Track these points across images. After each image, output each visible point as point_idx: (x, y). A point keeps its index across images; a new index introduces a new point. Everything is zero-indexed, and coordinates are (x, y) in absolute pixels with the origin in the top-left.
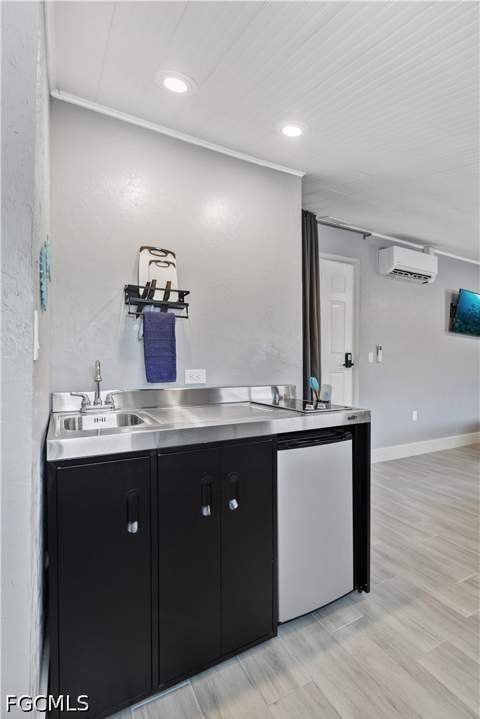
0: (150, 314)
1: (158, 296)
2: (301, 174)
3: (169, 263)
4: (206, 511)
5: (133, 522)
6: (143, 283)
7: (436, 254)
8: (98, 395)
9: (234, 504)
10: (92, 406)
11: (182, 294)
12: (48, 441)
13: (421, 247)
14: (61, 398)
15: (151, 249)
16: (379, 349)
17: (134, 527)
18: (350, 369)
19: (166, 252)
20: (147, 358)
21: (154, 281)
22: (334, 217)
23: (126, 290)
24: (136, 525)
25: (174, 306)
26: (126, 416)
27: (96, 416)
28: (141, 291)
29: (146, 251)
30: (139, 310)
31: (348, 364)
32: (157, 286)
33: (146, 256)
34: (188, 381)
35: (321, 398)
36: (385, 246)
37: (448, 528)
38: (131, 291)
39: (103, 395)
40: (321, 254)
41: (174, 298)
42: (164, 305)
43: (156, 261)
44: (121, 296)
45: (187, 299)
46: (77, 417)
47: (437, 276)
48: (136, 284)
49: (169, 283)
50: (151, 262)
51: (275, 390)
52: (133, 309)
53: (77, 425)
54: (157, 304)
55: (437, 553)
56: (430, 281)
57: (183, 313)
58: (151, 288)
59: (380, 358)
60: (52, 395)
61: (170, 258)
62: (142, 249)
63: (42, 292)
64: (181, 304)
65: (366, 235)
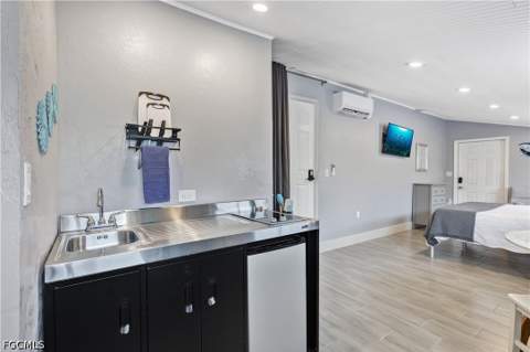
0: (147, 147)
1: (155, 133)
2: (271, 38)
3: (164, 106)
4: (189, 309)
5: (125, 325)
6: (141, 123)
7: (373, 98)
8: (102, 216)
9: (212, 301)
10: (97, 225)
11: (175, 131)
12: (47, 266)
13: (362, 92)
14: (68, 221)
15: (148, 94)
16: (333, 166)
17: (126, 329)
18: (312, 182)
19: (162, 97)
20: (145, 184)
21: (151, 121)
22: (299, 69)
23: (127, 128)
24: (127, 327)
25: (168, 140)
26: (125, 232)
27: (99, 235)
28: (140, 129)
29: (144, 96)
30: (139, 144)
31: (311, 178)
32: (154, 125)
33: (144, 100)
34: (181, 200)
35: (286, 210)
36: (337, 90)
37: (376, 298)
38: (131, 129)
39: (107, 215)
40: (290, 96)
41: (168, 134)
42: (160, 141)
43: (153, 104)
44: (123, 133)
45: (179, 135)
46: (81, 237)
47: (374, 114)
48: (135, 123)
49: (164, 123)
50: (148, 105)
51: (253, 203)
52: (133, 143)
53: (81, 244)
54: (153, 140)
55: (367, 318)
56: (369, 117)
57: (176, 146)
58: (148, 126)
59: (334, 173)
60: (60, 218)
61: (165, 101)
62: (141, 94)
63: (39, 140)
64: (174, 139)
65: (324, 82)
